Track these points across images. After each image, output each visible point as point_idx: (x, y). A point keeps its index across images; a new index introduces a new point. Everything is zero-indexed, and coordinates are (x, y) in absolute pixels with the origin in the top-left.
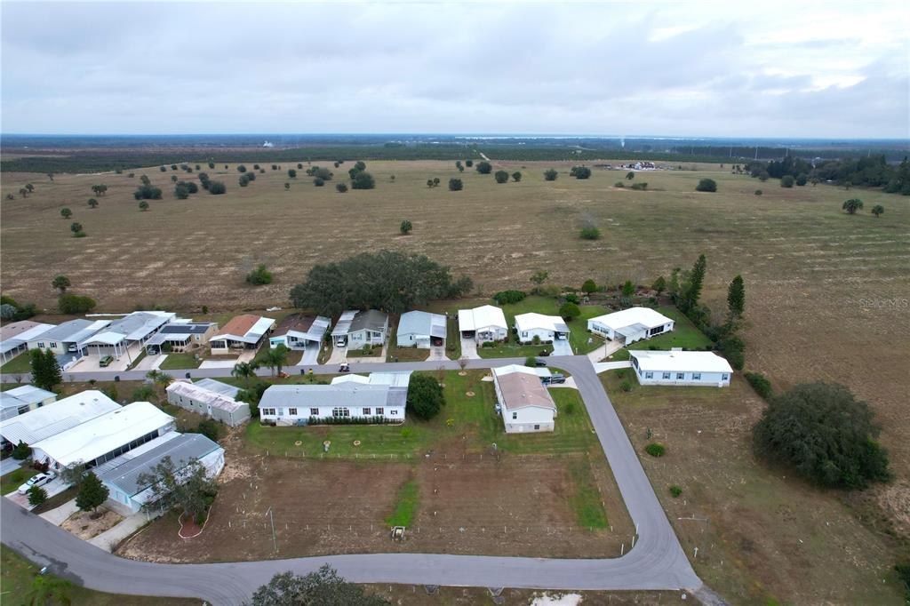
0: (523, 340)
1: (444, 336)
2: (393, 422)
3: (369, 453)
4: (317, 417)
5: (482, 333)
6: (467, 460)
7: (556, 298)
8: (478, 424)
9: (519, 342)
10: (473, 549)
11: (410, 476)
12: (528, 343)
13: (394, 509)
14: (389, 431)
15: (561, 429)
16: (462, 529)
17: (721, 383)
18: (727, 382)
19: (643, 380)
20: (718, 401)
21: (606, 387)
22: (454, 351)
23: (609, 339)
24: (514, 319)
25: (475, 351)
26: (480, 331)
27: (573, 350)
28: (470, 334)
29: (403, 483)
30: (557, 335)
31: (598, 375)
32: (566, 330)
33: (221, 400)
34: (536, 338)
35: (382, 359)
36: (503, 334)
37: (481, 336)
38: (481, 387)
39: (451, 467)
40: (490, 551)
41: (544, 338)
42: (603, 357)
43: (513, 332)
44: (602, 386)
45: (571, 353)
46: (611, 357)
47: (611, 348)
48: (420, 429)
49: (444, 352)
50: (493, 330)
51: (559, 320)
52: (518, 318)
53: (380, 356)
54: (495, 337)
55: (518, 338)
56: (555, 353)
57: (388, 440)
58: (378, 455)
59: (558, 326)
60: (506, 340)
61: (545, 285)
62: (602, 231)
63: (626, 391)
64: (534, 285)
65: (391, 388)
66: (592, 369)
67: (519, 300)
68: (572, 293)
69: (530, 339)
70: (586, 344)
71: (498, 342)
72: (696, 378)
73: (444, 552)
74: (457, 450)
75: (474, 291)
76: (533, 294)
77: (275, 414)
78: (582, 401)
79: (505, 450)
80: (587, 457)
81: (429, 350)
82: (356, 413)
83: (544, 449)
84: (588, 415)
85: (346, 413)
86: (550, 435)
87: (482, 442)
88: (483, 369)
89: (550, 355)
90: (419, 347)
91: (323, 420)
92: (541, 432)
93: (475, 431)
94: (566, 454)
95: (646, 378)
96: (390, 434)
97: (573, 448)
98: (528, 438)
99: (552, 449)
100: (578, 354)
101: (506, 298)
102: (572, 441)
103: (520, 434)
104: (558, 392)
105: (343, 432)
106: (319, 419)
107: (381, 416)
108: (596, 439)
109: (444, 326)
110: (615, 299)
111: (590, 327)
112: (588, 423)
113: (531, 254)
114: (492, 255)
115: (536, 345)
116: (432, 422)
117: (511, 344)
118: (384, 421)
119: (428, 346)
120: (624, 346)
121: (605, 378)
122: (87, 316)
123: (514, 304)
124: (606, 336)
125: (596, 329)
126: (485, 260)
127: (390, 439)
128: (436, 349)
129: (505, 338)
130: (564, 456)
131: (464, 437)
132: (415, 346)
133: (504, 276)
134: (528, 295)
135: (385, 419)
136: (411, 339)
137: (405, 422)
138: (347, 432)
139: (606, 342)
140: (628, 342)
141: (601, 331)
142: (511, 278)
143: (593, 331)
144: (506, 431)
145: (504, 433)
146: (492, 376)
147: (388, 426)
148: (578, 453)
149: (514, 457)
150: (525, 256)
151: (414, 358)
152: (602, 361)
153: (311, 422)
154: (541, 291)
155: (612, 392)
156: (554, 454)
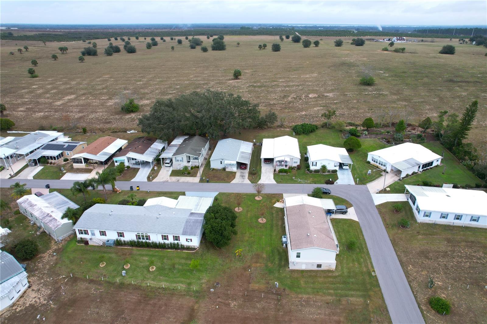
0: (312, 168)
1: (248, 162)
2: (188, 248)
3: (160, 281)
4: (122, 239)
5: (279, 161)
6: (250, 297)
7: (341, 131)
8: (264, 255)
9: (309, 170)
12: (317, 171)
14: (183, 258)
15: (342, 267)
21: (384, 220)
22: (255, 175)
24: (307, 149)
25: (272, 176)
26: (277, 160)
27: (355, 179)
28: (269, 161)
30: (341, 165)
31: (377, 207)
32: (350, 162)
33: (51, 216)
34: (324, 167)
35: (197, 180)
36: (297, 163)
37: (278, 164)
38: (272, 214)
39: (232, 305)
41: (331, 167)
42: (381, 188)
43: (305, 159)
44: (380, 219)
45: (353, 183)
46: (388, 189)
47: (388, 180)
49: (247, 175)
50: (288, 159)
51: (343, 151)
52: (310, 148)
53: (196, 176)
54: (289, 164)
56: (339, 182)
58: (168, 284)
59: (342, 157)
60: (299, 167)
61: (333, 121)
62: (376, 80)
63: (403, 226)
64: (324, 120)
65: (192, 214)
66: (371, 200)
67: (312, 132)
68: (354, 128)
69: (318, 167)
70: (366, 174)
71: (291, 168)
72: (475, 220)
74: (241, 284)
75: (278, 123)
76: (323, 127)
77: (88, 234)
78: (363, 235)
79: (287, 288)
80: (367, 305)
81: (235, 173)
82: (156, 238)
83: (324, 290)
84: (368, 254)
85: (148, 238)
86: (330, 274)
87: (267, 276)
88: (276, 194)
89: (335, 184)
90: (227, 170)
91: (128, 242)
92: (322, 271)
93: (260, 263)
94: (345, 299)
95: (424, 216)
96: (183, 261)
97: (352, 293)
98: (310, 276)
99: (332, 291)
100: (359, 184)
101: (302, 130)
102: (353, 283)
103: (302, 271)
104: (340, 224)
105: (143, 255)
106: (124, 241)
107: (178, 243)
108: (375, 283)
109: (250, 152)
110: (389, 134)
111: (369, 159)
112: (368, 261)
113: (323, 95)
114: (295, 95)
115: (324, 174)
116: (224, 250)
117: (302, 171)
118: (180, 247)
119: (234, 169)
120: (400, 180)
121: (383, 210)
122: (8, 132)
123: (307, 135)
124: (383, 168)
125: (374, 161)
126: (290, 99)
127: (182, 266)
128: (241, 172)
129: (298, 165)
130: (344, 301)
131: (250, 270)
132: (224, 169)
133: (302, 111)
134: (319, 128)
135: (181, 245)
136: (221, 163)
137: (199, 249)
138: (146, 255)
139: (383, 173)
140: (403, 175)
141: (379, 164)
142: (307, 113)
143: (372, 162)
144: (289, 268)
145: (287, 269)
146: (283, 202)
147: (183, 252)
148: (358, 300)
149: (294, 298)
150: (319, 97)
151: (222, 180)
152: (380, 192)
153: (118, 243)
154: (329, 125)
155: (390, 227)
156: (334, 298)
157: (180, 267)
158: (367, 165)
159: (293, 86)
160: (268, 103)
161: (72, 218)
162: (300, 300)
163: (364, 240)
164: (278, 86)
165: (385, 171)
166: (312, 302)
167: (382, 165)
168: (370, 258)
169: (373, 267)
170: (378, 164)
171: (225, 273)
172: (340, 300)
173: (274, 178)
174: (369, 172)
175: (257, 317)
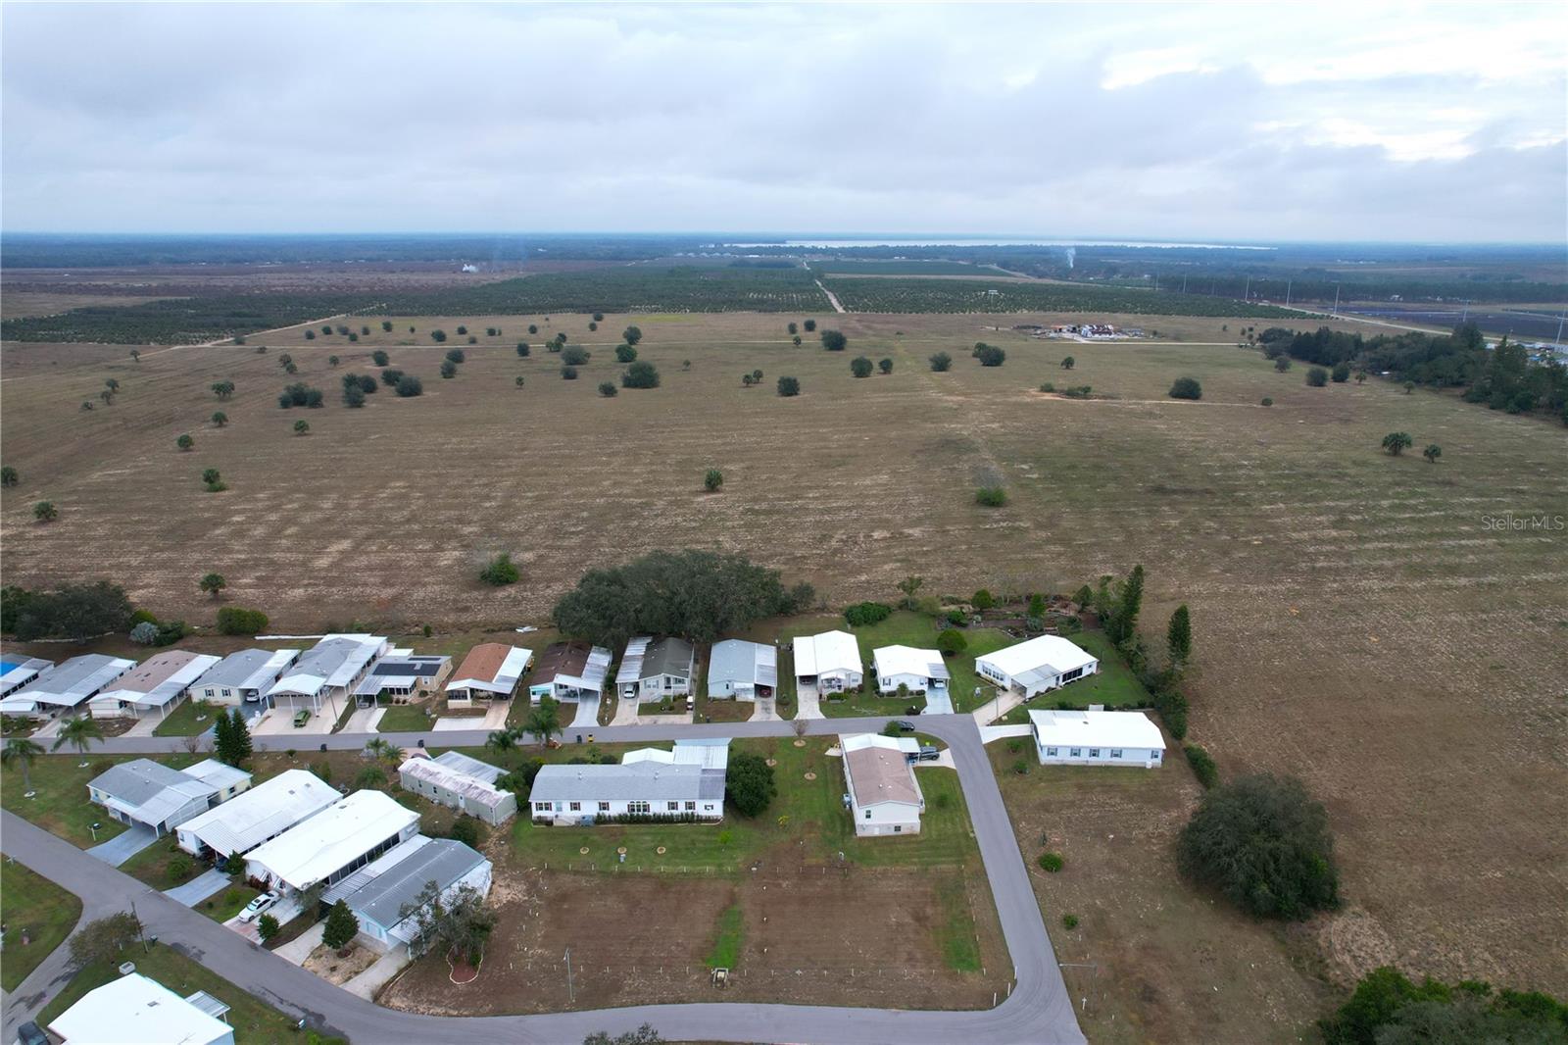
0: (883, 689)
1: (772, 684)
2: (708, 820)
3: (677, 865)
4: (606, 813)
5: (827, 680)
6: (806, 875)
8: (820, 822)
9: (878, 693)
10: (812, 998)
11: (733, 899)
12: (890, 694)
13: (714, 945)
14: (702, 833)
15: (930, 829)
16: (799, 972)
17: (1149, 763)
18: (1158, 761)
19: (1045, 758)
20: (1143, 789)
23: (1004, 689)
24: (873, 656)
25: (817, 706)
26: (823, 677)
27: (953, 704)
28: (811, 679)
29: (725, 908)
30: (931, 682)
31: (984, 745)
32: (946, 675)
33: (477, 788)
34: (902, 687)
36: (857, 681)
37: (826, 684)
39: (784, 885)
40: (834, 1000)
41: (913, 686)
43: (870, 674)
45: (951, 711)
46: (1005, 718)
47: (1008, 702)
48: (742, 830)
49: (773, 707)
50: (841, 677)
54: (845, 684)
55: (878, 687)
56: (926, 711)
57: (701, 845)
58: (690, 868)
59: (934, 667)
60: (861, 689)
63: (1021, 772)
65: (704, 770)
66: (977, 736)
69: (892, 688)
70: (972, 695)
71: (849, 691)
72: (1116, 755)
73: (778, 1001)
74: (792, 860)
77: (552, 810)
78: (961, 787)
79: (855, 861)
82: (658, 808)
83: (906, 859)
84: (966, 808)
85: (646, 808)
86: (914, 839)
87: (826, 847)
88: (829, 735)
89: (921, 714)
91: (615, 818)
92: (903, 836)
93: (816, 833)
94: (934, 867)
95: (1048, 755)
96: (703, 838)
97: (943, 858)
98: (886, 844)
99: (916, 860)
102: (944, 848)
103: (875, 839)
105: (642, 834)
106: (610, 816)
107: (692, 813)
108: (974, 846)
111: (979, 669)
112: (966, 820)
115: (902, 697)
116: (760, 818)
117: (866, 695)
118: (696, 819)
119: (751, 697)
120: (1025, 701)
121: (995, 751)
122: (257, 638)
124: (1001, 683)
125: (986, 673)
127: (704, 844)
129: (859, 686)
131: (801, 842)
135: (698, 816)
137: (723, 819)
138: (647, 834)
139: (1000, 692)
140: (1030, 694)
141: (994, 676)
143: (983, 674)
144: (856, 834)
145: (853, 836)
146: (840, 747)
147: (700, 825)
153: (600, 820)
155: (1003, 774)
156: (919, 867)
158: (975, 679)
163: (963, 794)
167: (997, 678)
168: (969, 816)
169: (971, 826)
170: (992, 678)
171: (768, 848)
173: (821, 710)
174: (977, 692)
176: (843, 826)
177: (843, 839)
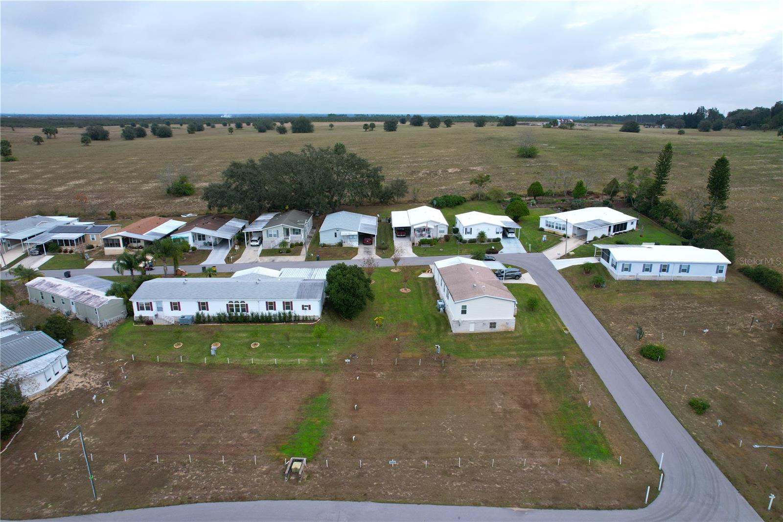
0: (466, 238)
1: (374, 233)
2: (305, 319)
3: (269, 357)
4: (206, 313)
5: (418, 230)
6: (401, 367)
8: (415, 324)
9: (461, 240)
11: (322, 387)
12: (472, 241)
14: (299, 331)
15: (524, 328)
17: (715, 277)
18: (723, 275)
19: (618, 275)
21: (571, 283)
22: (385, 249)
26: (416, 228)
27: (526, 247)
28: (404, 230)
30: (505, 232)
31: (559, 271)
32: (516, 226)
33: (88, 294)
34: (482, 236)
35: (301, 258)
38: (419, 284)
39: (379, 376)
41: (491, 235)
42: (563, 253)
45: (524, 251)
46: (572, 254)
47: (572, 245)
48: (340, 329)
49: (374, 251)
51: (506, 219)
53: (299, 255)
54: (434, 234)
55: (460, 236)
56: (505, 251)
63: (597, 287)
64: (474, 192)
65: (305, 280)
66: (551, 266)
67: (459, 204)
69: (474, 236)
70: (540, 241)
71: (437, 239)
74: (387, 354)
75: (408, 197)
76: (473, 199)
77: (152, 310)
78: (546, 298)
79: (452, 354)
80: (563, 362)
81: (357, 249)
83: (504, 353)
84: (555, 314)
85: (244, 308)
86: (509, 335)
87: (421, 344)
88: (420, 266)
89: (499, 253)
90: (345, 245)
91: (214, 318)
92: (497, 333)
93: (411, 332)
94: (533, 359)
95: (622, 271)
96: (299, 335)
97: (542, 352)
98: (482, 339)
99: (514, 353)
100: (531, 252)
101: (444, 201)
102: (540, 343)
103: (471, 335)
104: (514, 288)
105: (239, 332)
106: (209, 316)
108: (571, 340)
109: (375, 225)
110: (565, 202)
111: (542, 225)
112: (558, 321)
113: (468, 169)
114: (428, 170)
115: (482, 243)
116: (356, 321)
117: (452, 242)
118: (293, 319)
119: (355, 244)
120: (586, 243)
121: (569, 274)
123: (453, 208)
124: (563, 232)
125: (550, 226)
126: (420, 175)
127: (299, 340)
128: (365, 248)
129: (445, 236)
130: (531, 361)
131: (397, 339)
132: (340, 244)
133: (442, 186)
134: (468, 201)
135: (295, 316)
136: (336, 236)
137: (321, 320)
138: (243, 331)
139: (563, 239)
140: (590, 238)
141: (557, 228)
142: (449, 187)
143: (546, 228)
144: (452, 331)
145: (449, 333)
146: (431, 272)
147: (298, 325)
148: (550, 358)
149: (464, 363)
150: (462, 171)
151: (338, 257)
152: (562, 258)
153: (199, 320)
154: (482, 196)
155: (581, 289)
156: (518, 359)
157: (297, 341)
158: (540, 232)
159: (423, 162)
160: (390, 179)
161: (122, 294)
162: (472, 364)
163: (549, 302)
164: (402, 162)
165: (565, 236)
166: (489, 366)
167: (560, 229)
168: (559, 318)
169: (563, 325)
170: (554, 230)
171: (363, 344)
172: (526, 361)
173: (414, 252)
174: (543, 238)
175: (416, 385)
176: (438, 324)
177: (438, 336)
